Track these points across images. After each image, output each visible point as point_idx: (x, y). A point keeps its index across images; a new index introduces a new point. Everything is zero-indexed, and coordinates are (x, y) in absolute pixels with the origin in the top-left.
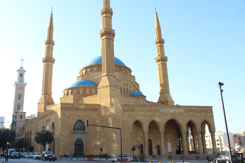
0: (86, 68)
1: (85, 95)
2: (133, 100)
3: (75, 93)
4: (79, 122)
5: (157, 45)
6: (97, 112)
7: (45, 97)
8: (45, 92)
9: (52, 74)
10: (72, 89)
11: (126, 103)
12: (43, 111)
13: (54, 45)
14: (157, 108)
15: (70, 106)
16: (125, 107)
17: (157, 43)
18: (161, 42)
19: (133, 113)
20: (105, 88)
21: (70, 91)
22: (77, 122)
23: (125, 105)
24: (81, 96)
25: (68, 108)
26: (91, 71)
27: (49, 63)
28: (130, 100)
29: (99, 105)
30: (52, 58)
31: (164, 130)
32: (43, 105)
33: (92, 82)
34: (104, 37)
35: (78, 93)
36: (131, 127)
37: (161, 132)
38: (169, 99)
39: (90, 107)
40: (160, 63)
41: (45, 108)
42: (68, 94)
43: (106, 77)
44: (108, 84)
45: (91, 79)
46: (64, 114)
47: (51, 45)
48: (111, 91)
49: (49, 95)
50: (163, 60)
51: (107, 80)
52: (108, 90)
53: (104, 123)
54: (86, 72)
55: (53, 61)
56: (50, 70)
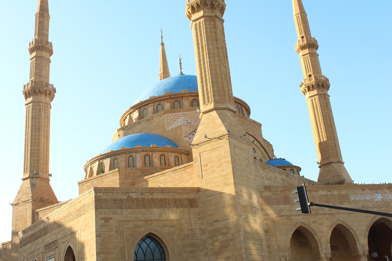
0: (141, 106)
1: (150, 168)
2: (279, 177)
3: (123, 164)
4: (148, 241)
5: (301, 53)
6: (197, 210)
7: (33, 186)
8: (31, 171)
9: (48, 127)
10: (112, 155)
11: (267, 183)
12: (29, 224)
13: (51, 53)
14: (344, 192)
15: (120, 196)
16: (267, 194)
17: (303, 48)
18: (311, 45)
19: (287, 207)
20: (215, 144)
21: (107, 162)
22: (143, 240)
23: (267, 188)
24: (139, 173)
25: (115, 200)
26: (156, 111)
27: (42, 98)
28: (272, 175)
29: (198, 190)
30: (47, 84)
31: (367, 248)
32: (29, 207)
33: (161, 138)
34: (201, 13)
35: (131, 164)
36: (288, 244)
37: (361, 252)
38: (345, 177)
39: (177, 197)
40: (315, 92)
41: (35, 215)
42: (101, 170)
43: (214, 113)
44: (223, 130)
45: (158, 132)
46: (107, 220)
47: (45, 54)
48: (233, 147)
49: (42, 179)
50: (321, 86)
51: (219, 121)
52: (225, 145)
53: (220, 237)
54: (140, 117)
55: (50, 93)
56: (43, 114)
